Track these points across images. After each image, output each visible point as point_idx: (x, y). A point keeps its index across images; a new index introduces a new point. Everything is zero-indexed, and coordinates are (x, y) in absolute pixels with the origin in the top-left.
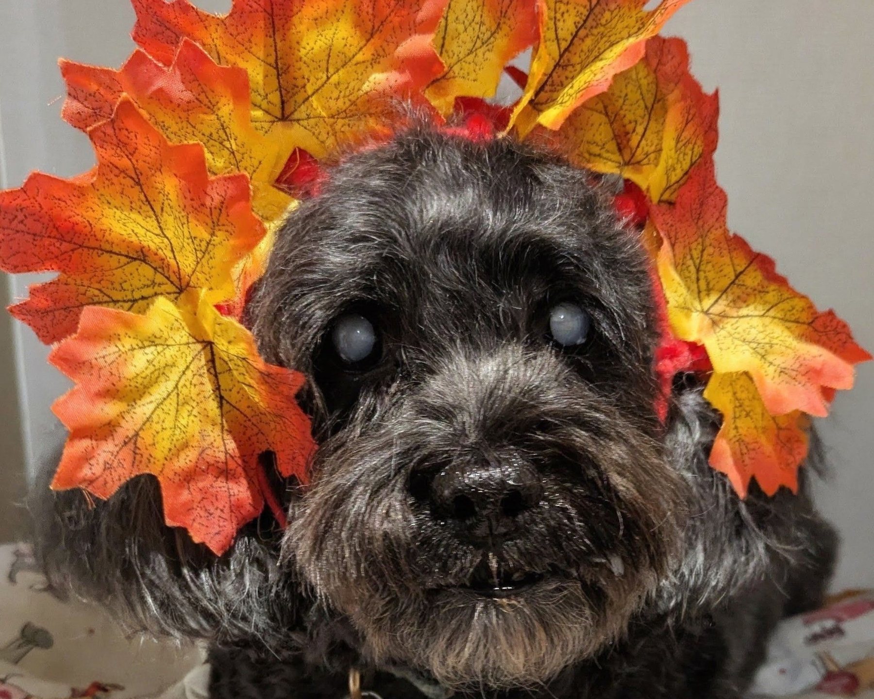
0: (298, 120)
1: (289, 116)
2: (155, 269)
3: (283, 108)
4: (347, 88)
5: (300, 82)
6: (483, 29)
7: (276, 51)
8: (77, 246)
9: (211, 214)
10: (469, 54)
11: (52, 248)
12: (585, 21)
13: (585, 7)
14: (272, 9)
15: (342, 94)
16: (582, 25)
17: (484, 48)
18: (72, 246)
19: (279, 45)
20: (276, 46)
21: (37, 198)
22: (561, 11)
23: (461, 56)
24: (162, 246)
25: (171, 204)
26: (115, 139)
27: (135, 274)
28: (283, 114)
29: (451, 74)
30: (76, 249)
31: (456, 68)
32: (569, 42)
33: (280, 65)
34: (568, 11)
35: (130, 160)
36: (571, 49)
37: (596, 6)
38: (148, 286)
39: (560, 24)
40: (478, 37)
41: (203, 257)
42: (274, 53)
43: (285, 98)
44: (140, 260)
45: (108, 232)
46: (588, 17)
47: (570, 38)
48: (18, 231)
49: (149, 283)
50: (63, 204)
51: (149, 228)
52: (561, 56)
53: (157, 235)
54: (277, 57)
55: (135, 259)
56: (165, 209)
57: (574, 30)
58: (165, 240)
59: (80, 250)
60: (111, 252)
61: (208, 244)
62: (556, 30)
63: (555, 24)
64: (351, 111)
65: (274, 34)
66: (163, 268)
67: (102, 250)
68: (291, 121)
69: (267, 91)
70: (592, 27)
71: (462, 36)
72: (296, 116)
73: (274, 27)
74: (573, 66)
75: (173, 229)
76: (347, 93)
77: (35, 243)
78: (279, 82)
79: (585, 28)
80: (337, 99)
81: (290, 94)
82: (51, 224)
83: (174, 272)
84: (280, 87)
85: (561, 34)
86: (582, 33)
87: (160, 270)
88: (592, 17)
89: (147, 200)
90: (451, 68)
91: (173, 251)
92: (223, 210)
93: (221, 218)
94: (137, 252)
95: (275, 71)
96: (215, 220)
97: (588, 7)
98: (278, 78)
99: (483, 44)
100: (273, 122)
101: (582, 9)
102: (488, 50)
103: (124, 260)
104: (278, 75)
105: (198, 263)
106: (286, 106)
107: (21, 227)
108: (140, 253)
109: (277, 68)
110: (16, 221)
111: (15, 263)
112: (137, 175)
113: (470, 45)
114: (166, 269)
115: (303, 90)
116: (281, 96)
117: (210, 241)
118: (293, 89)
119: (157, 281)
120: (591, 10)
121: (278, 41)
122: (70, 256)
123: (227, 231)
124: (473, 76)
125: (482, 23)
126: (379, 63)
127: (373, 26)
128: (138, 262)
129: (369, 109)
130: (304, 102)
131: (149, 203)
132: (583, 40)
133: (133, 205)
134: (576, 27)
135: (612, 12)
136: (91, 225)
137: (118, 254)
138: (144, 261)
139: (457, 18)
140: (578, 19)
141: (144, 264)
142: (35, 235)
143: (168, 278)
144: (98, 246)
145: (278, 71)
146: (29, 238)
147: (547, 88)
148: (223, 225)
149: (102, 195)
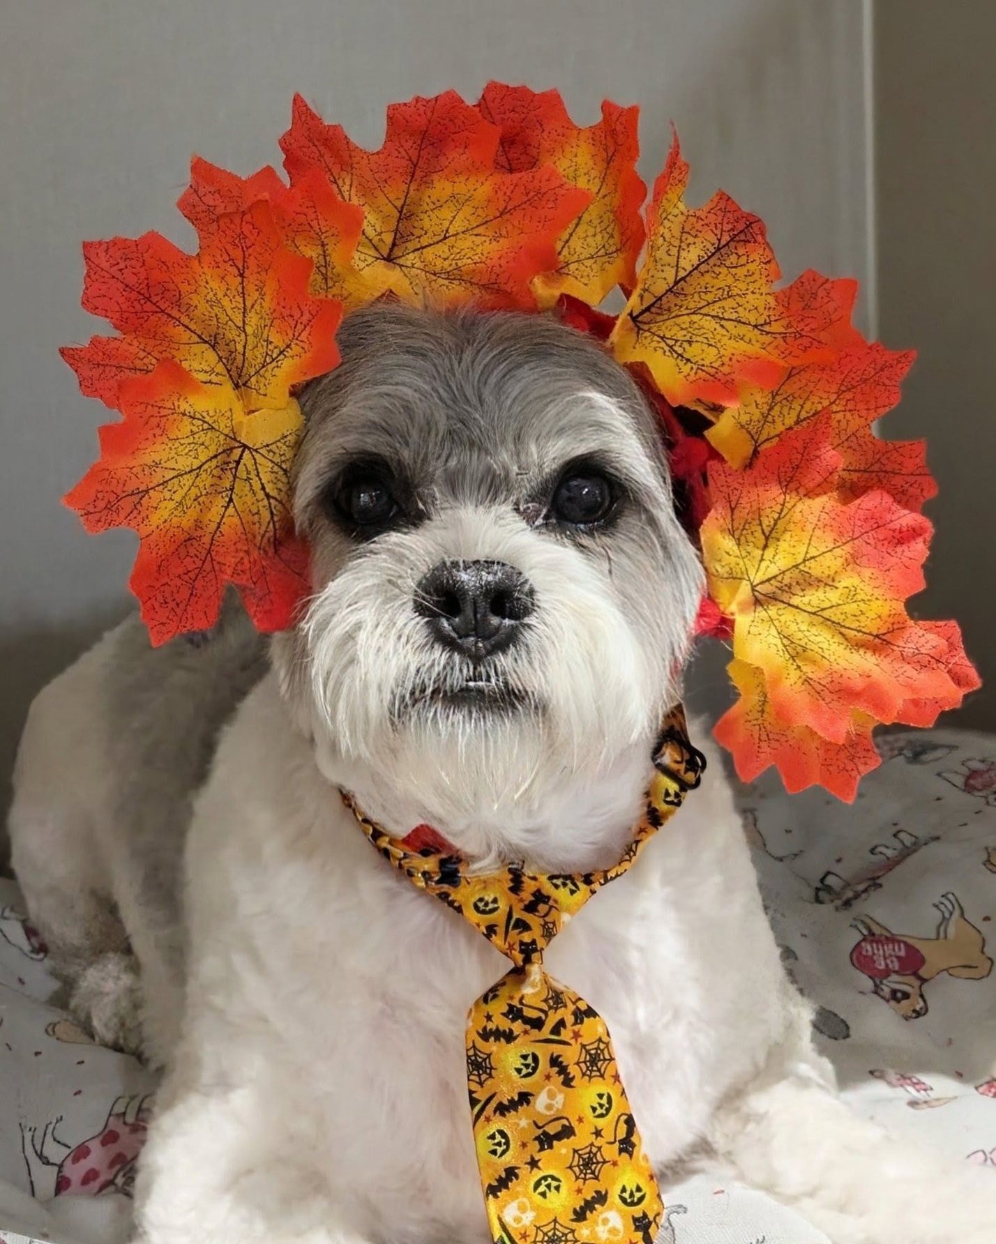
0: (401, 266)
1: (395, 258)
2: (220, 358)
3: (391, 250)
4: (459, 253)
5: (417, 232)
6: (611, 241)
7: (406, 197)
8: (158, 310)
9: (295, 328)
10: (589, 258)
11: (136, 303)
12: (709, 257)
13: (713, 244)
14: (418, 160)
15: (452, 257)
16: (706, 260)
17: (606, 259)
18: (155, 309)
19: (412, 192)
20: (408, 193)
21: (144, 255)
22: (688, 242)
23: (582, 257)
24: (237, 339)
25: (264, 304)
26: (239, 229)
27: (199, 356)
28: (389, 255)
29: (565, 271)
30: (157, 312)
31: (572, 267)
32: (688, 272)
33: (405, 211)
34: (694, 243)
35: (244, 251)
36: (688, 279)
37: (724, 246)
38: (206, 372)
39: (683, 254)
40: (604, 247)
41: (271, 363)
42: (403, 198)
43: (397, 241)
44: (210, 344)
45: (192, 308)
46: (713, 254)
47: (689, 268)
48: (113, 277)
49: (208, 369)
50: (165, 267)
51: (233, 317)
52: (676, 283)
53: (237, 327)
54: (405, 202)
55: (206, 342)
56: (255, 307)
57: (696, 262)
58: (243, 335)
59: (159, 315)
60: (187, 327)
61: (281, 353)
62: (678, 258)
63: (679, 251)
64: (454, 274)
65: (411, 181)
66: (228, 360)
67: (180, 322)
68: (395, 263)
69: (383, 230)
70: (715, 265)
71: (588, 239)
72: (401, 261)
73: (413, 176)
74: (686, 295)
75: (255, 327)
76: (458, 257)
77: (124, 293)
78: (398, 225)
79: (708, 264)
80: (445, 259)
81: (403, 240)
82: (146, 282)
83: (237, 368)
84: (397, 229)
85: (682, 263)
86: (703, 268)
87: (225, 361)
88: (718, 255)
89: (243, 293)
90: (568, 264)
91: (245, 347)
92: (308, 328)
93: (303, 334)
94: (210, 336)
95: (398, 214)
96: (296, 334)
97: (716, 246)
98: (398, 222)
99: (606, 254)
100: (378, 259)
101: (709, 246)
102: (609, 262)
103: (196, 339)
104: (400, 219)
105: (263, 366)
106: (396, 248)
107: (118, 275)
108: (212, 338)
109: (401, 212)
110: (117, 267)
111: (97, 305)
112: (243, 266)
113: (593, 251)
114: (230, 362)
115: (418, 239)
116: (395, 239)
117: (284, 350)
118: (408, 236)
119: (217, 370)
120: (718, 249)
121: (411, 188)
122: (149, 317)
123: (303, 348)
124: (585, 280)
125: (612, 236)
126: (498, 241)
127: (506, 208)
128: (207, 345)
129: (471, 278)
130: (413, 251)
131: (244, 297)
132: (703, 275)
133: (228, 293)
134: (699, 260)
135: (739, 257)
136: (180, 295)
137: (192, 331)
138: (213, 347)
139: (591, 221)
140: (702, 253)
141: (211, 349)
142: (127, 286)
143: (229, 371)
144: (178, 317)
145: (401, 215)
146: (121, 286)
147: (653, 310)
148: (302, 341)
149: (204, 273)
